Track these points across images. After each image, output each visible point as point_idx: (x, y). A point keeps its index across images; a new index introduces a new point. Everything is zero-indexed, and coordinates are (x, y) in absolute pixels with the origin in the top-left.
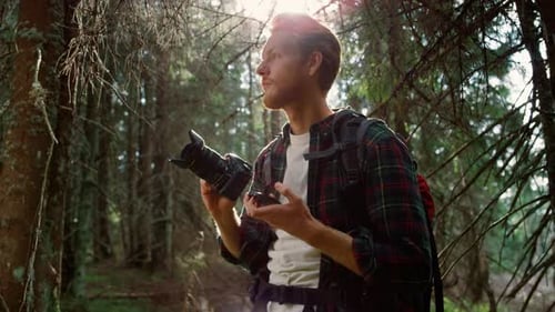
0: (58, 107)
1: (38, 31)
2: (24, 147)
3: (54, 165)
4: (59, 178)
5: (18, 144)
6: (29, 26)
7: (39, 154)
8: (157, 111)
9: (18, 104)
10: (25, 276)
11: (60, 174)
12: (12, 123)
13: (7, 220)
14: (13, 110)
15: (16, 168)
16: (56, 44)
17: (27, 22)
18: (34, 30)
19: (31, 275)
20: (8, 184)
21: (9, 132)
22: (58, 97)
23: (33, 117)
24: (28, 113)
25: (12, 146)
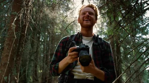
0: (21, 33)
3: (19, 49)
4: (19, 53)
5: (9, 42)
6: (14, 11)
7: (14, 45)
8: (52, 42)
9: (10, 31)
10: (7, 79)
11: (20, 52)
12: (8, 36)
13: (3, 63)
14: (8, 33)
15: (8, 49)
18: (16, 12)
19: (9, 79)
20: (5, 53)
21: (7, 39)
22: (21, 30)
24: (12, 34)
25: (7, 43)
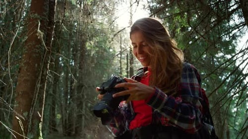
1: (38, 15)
2: (30, 62)
5: (28, 60)
6: (35, 13)
7: (36, 65)
9: (29, 44)
10: (28, 116)
12: (26, 52)
13: (21, 92)
14: (26, 47)
15: (27, 70)
16: (45, 21)
17: (34, 11)
18: (36, 14)
19: (31, 116)
20: (23, 76)
21: (24, 56)
23: (34, 50)
24: (33, 48)
25: (25, 61)
